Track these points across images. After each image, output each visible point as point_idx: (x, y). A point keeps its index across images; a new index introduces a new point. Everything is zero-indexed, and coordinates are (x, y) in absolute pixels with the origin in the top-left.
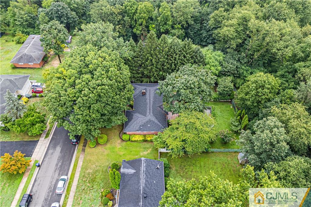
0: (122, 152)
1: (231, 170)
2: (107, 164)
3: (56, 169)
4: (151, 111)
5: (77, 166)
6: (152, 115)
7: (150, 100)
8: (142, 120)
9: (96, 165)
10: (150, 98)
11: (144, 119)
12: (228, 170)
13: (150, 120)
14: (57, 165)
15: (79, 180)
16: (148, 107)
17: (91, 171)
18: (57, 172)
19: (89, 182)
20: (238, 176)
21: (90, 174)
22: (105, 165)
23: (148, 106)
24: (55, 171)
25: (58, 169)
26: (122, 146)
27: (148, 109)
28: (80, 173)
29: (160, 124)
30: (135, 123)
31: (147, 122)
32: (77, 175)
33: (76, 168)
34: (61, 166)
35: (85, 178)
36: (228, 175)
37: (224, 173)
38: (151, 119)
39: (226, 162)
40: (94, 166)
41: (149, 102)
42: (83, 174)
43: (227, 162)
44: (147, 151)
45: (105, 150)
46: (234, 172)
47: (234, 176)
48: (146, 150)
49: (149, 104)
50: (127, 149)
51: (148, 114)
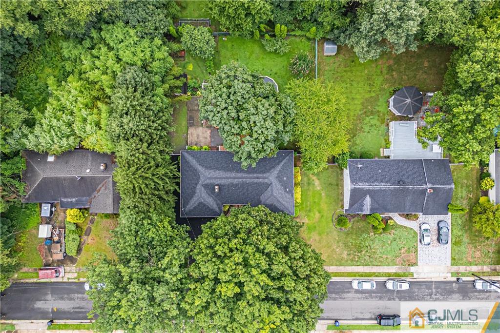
0: (315, 214)
1: (345, 69)
2: (335, 233)
3: (341, 298)
4: (261, 175)
5: (336, 273)
6: (268, 174)
7: (235, 178)
8: (277, 190)
9: (337, 248)
10: (230, 178)
11: (276, 187)
12: (345, 73)
13: (277, 177)
14: (335, 299)
15: (358, 266)
16: (252, 180)
17: (346, 252)
18: (345, 295)
19: (360, 253)
20: (353, 63)
21: (349, 253)
22: (337, 236)
23: (248, 181)
24: (344, 298)
25: (341, 295)
26: (305, 217)
27: (256, 180)
28: (347, 266)
29: (284, 162)
30: (281, 200)
31: (280, 182)
32: (350, 269)
33: (341, 273)
34: (336, 293)
35: (355, 258)
36: (351, 75)
37: (348, 79)
38: (276, 175)
39: (333, 74)
40: (337, 250)
41: (240, 180)
42: (349, 262)
43: (333, 72)
44: (313, 180)
45: (311, 240)
46: (348, 67)
47: (353, 68)
48: (311, 182)
49: (244, 180)
50: (310, 209)
51: (266, 181)
